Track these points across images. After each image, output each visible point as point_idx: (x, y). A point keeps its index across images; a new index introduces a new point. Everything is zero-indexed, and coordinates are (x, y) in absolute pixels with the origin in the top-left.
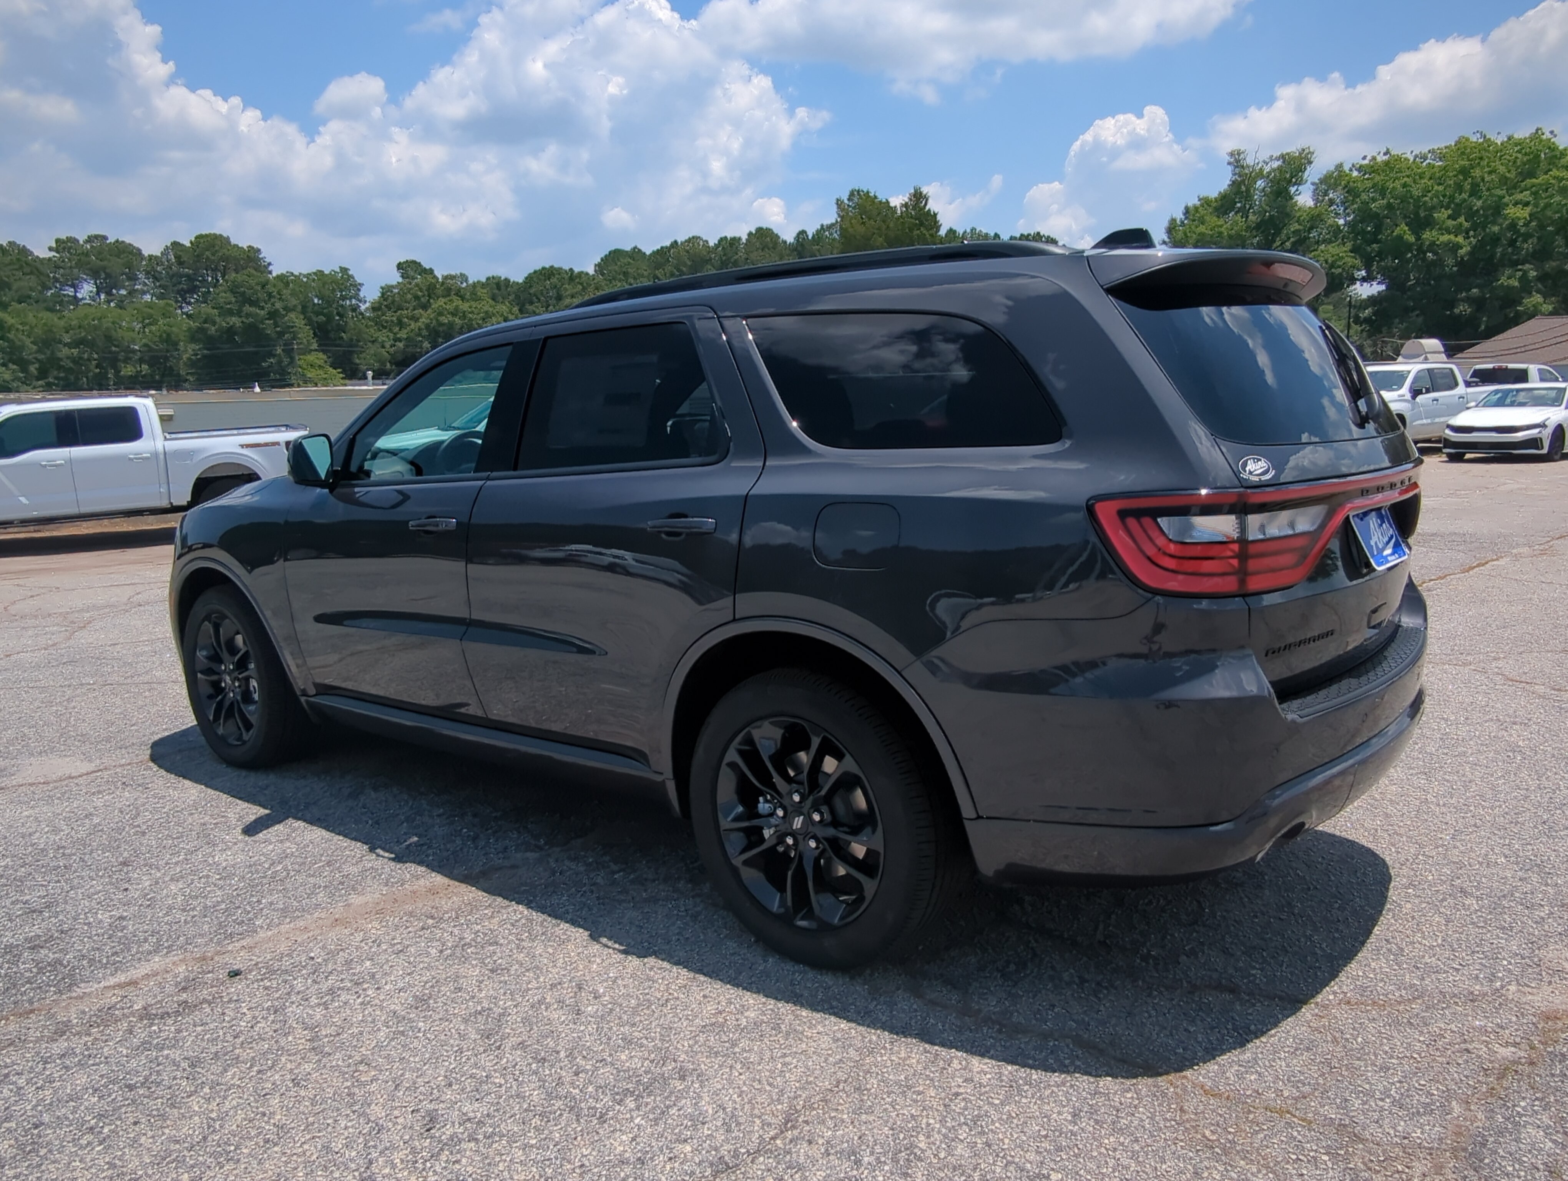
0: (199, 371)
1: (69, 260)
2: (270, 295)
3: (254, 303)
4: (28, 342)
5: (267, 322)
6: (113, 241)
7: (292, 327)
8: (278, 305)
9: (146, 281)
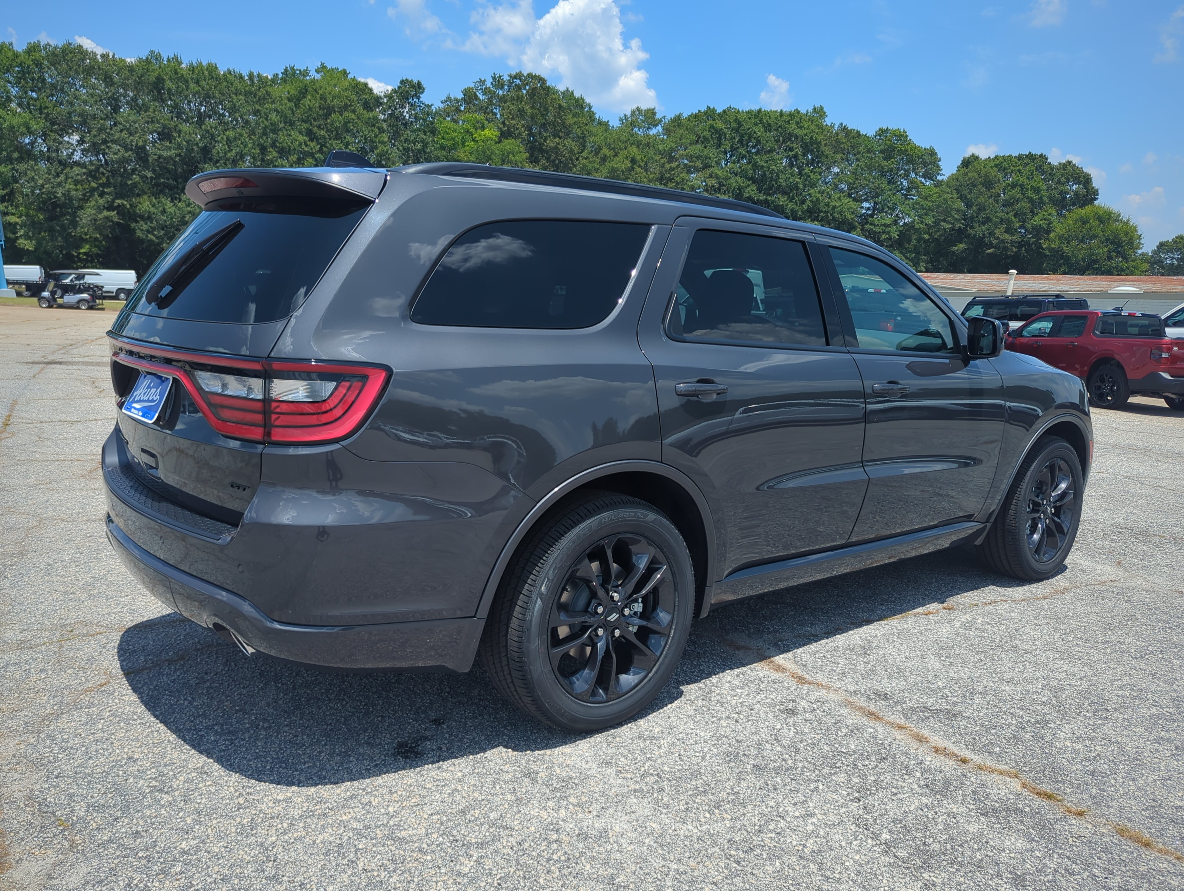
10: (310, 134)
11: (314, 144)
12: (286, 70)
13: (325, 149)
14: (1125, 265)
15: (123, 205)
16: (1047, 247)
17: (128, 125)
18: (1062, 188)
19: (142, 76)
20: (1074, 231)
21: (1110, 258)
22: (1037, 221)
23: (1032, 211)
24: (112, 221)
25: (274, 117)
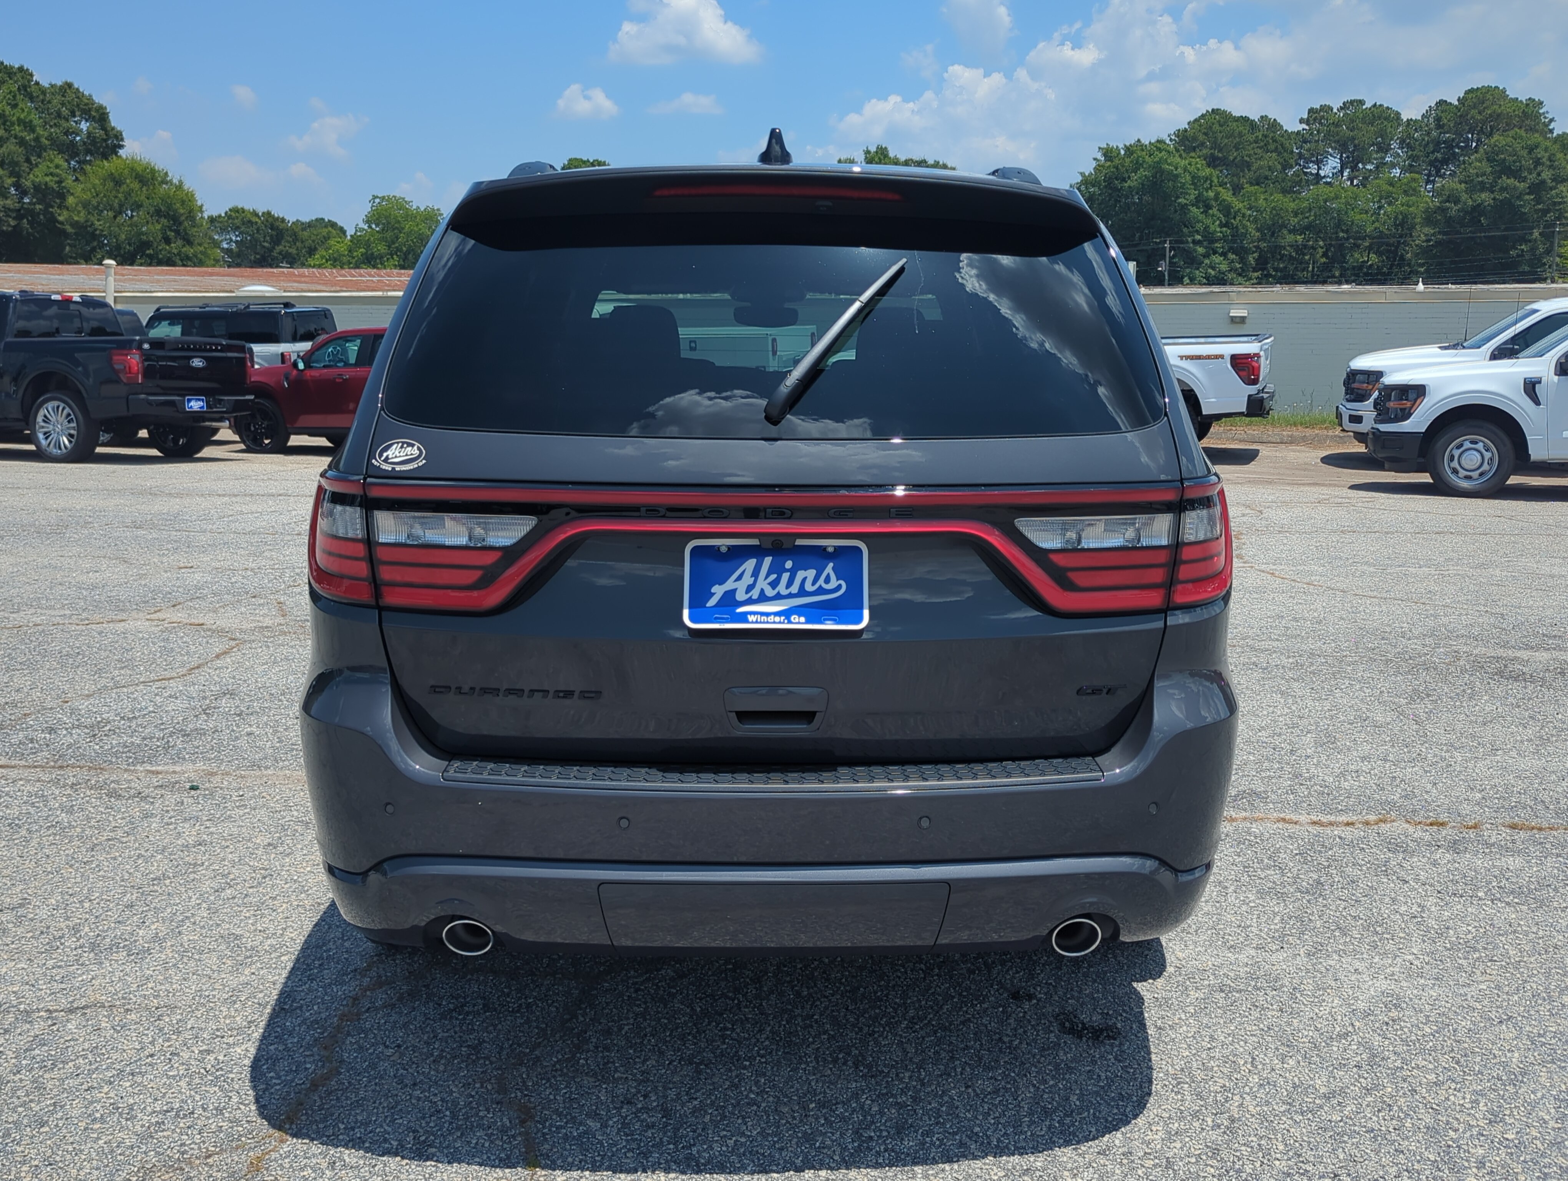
0: (1429, 261)
1: (1318, 131)
2: (1538, 162)
3: (1515, 173)
4: (1251, 228)
5: (1527, 197)
6: (1369, 106)
7: (1560, 203)
8: (1546, 175)
9: (1400, 151)
14: (190, 251)
16: (66, 220)
18: (65, 124)
20: (105, 196)
21: (168, 241)
22: (39, 175)
23: (28, 160)
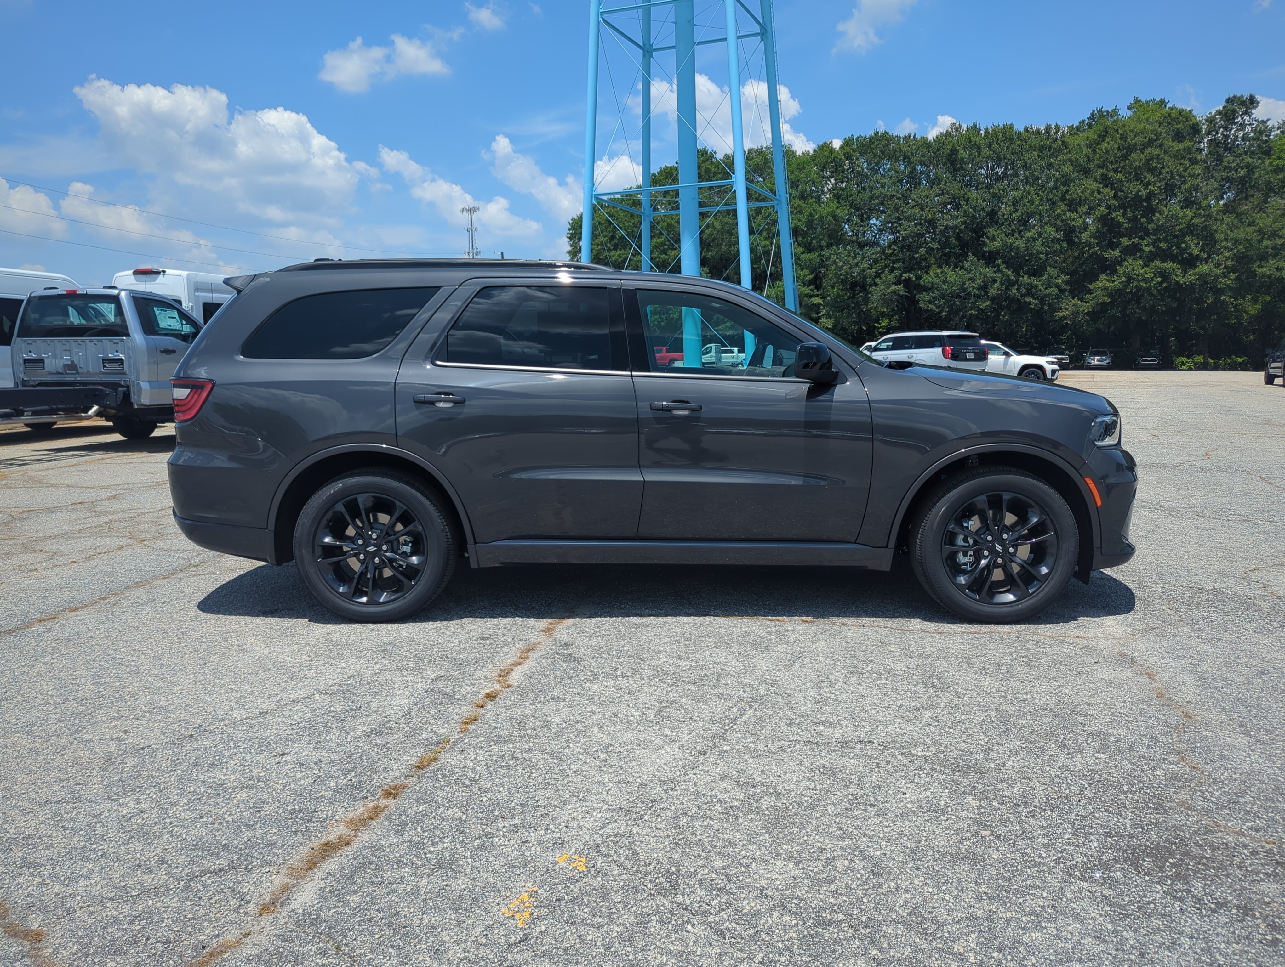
10: (1105, 181)
11: (1108, 190)
12: (1093, 114)
13: (1120, 194)
15: (910, 278)
17: (920, 201)
19: (938, 150)
24: (898, 295)
25: (1067, 168)
